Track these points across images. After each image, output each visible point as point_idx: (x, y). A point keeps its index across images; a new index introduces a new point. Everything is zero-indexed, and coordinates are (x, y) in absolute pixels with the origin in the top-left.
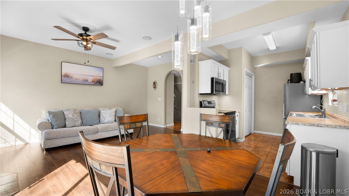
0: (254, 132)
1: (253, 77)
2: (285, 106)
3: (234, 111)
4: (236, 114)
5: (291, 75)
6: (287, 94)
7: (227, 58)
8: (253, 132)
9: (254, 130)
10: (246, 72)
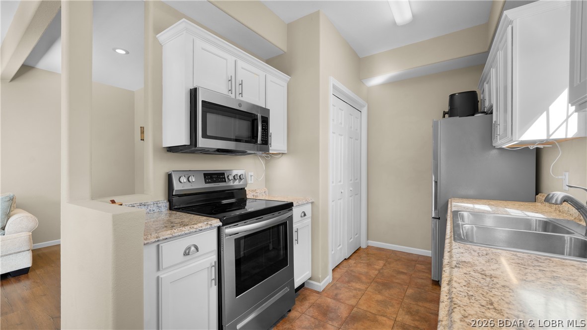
0: (368, 243)
1: (365, 111)
2: (436, 182)
3: (290, 201)
4: (296, 212)
5: (452, 97)
6: (442, 151)
7: (285, 50)
8: (364, 246)
9: (368, 239)
10: (334, 87)
